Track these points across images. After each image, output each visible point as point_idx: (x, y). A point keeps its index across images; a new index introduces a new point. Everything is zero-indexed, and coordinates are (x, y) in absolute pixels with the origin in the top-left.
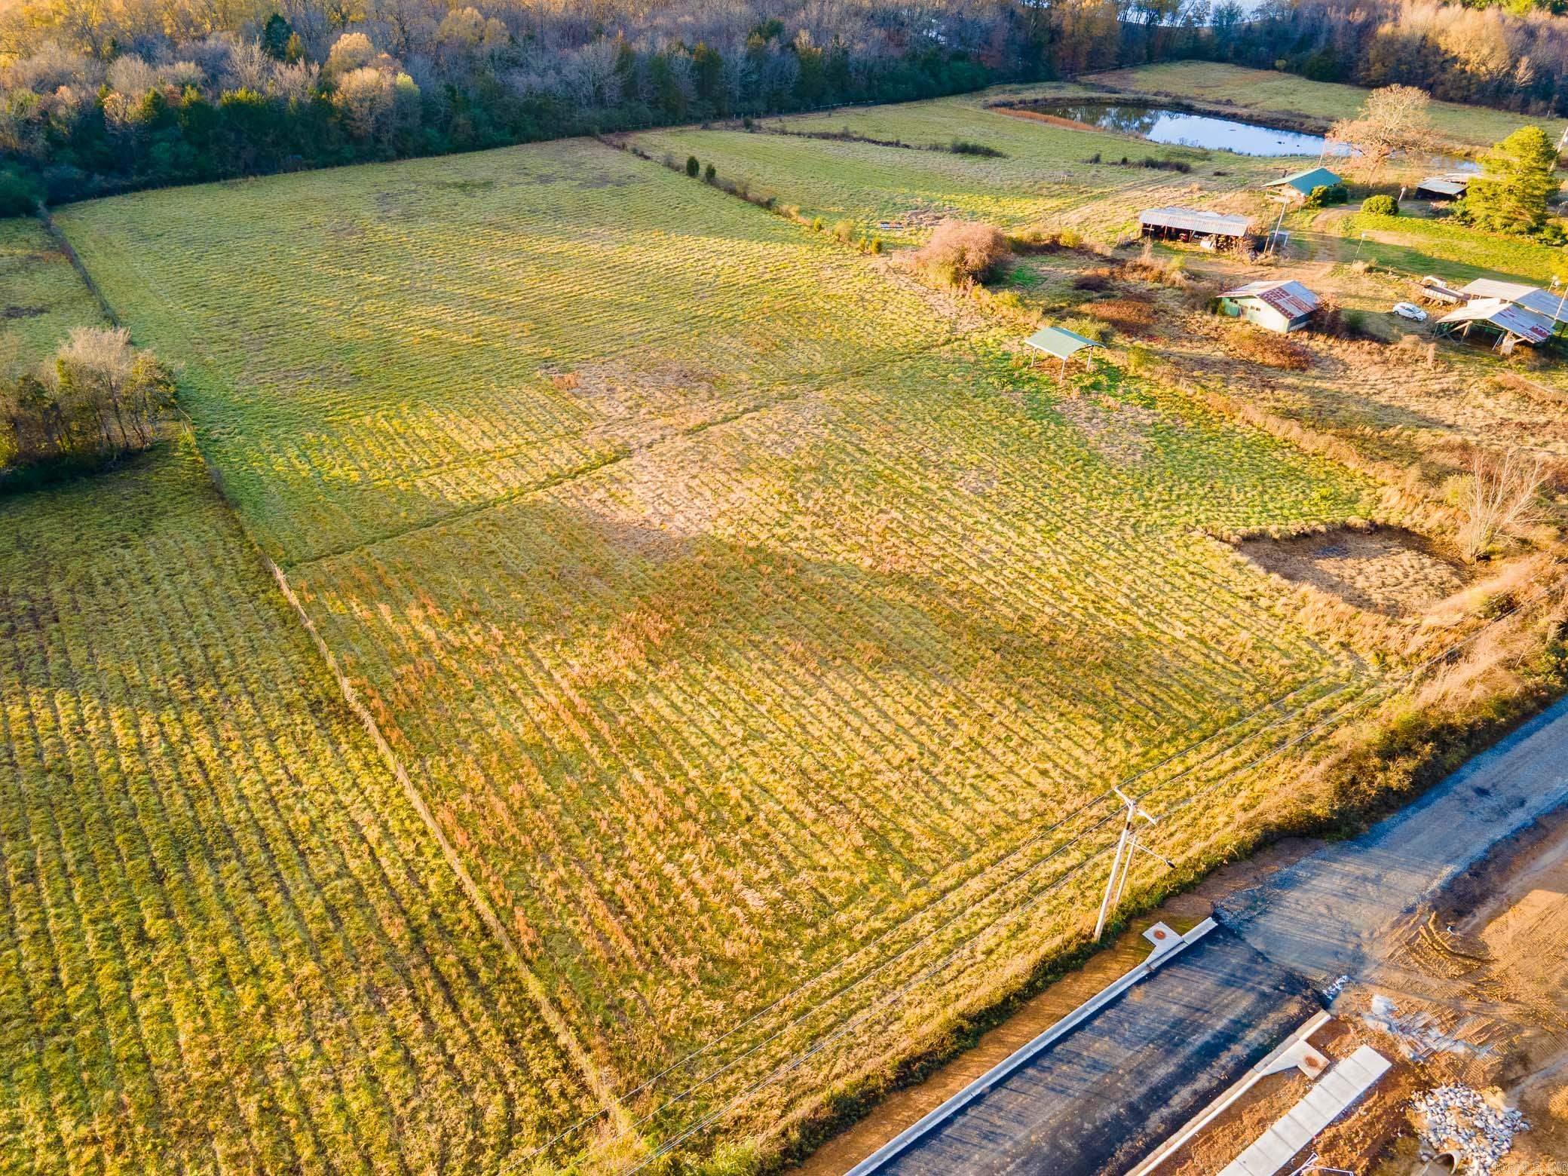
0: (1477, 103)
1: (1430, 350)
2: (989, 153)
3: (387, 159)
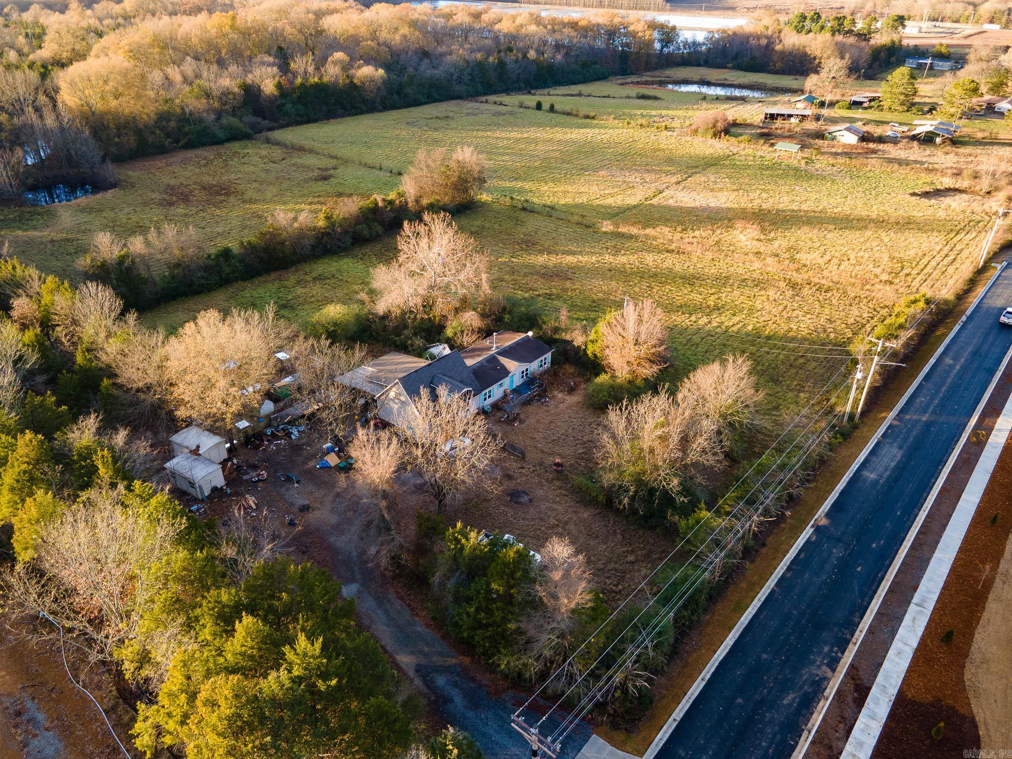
2: (656, 98)
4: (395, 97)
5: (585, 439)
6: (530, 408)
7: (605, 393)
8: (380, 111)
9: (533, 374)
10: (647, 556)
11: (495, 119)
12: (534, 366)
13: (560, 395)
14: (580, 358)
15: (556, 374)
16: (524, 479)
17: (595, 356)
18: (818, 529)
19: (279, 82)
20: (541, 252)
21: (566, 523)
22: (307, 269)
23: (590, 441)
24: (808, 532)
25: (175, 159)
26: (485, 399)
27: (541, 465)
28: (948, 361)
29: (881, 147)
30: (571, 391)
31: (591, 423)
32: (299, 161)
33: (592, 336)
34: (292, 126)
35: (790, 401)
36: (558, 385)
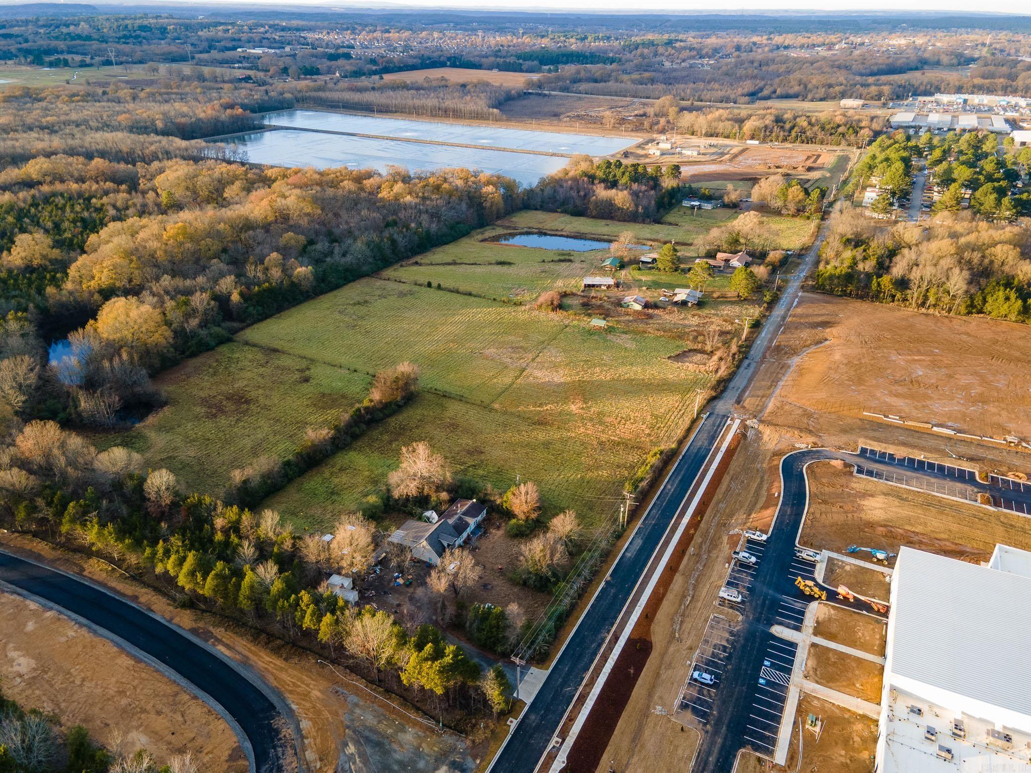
0: (628, 221)
1: (675, 309)
2: (510, 264)
3: (313, 298)
5: (510, 553)
6: (481, 540)
7: (516, 531)
9: (479, 522)
10: (542, 604)
13: (494, 532)
14: (500, 510)
15: (489, 520)
16: (487, 578)
17: (508, 509)
18: (607, 582)
19: (241, 291)
20: (463, 433)
23: (512, 555)
24: (603, 583)
26: (461, 540)
27: (493, 570)
28: (669, 487)
29: (656, 312)
31: (511, 544)
32: (279, 362)
33: (505, 499)
34: (255, 324)
36: (491, 526)
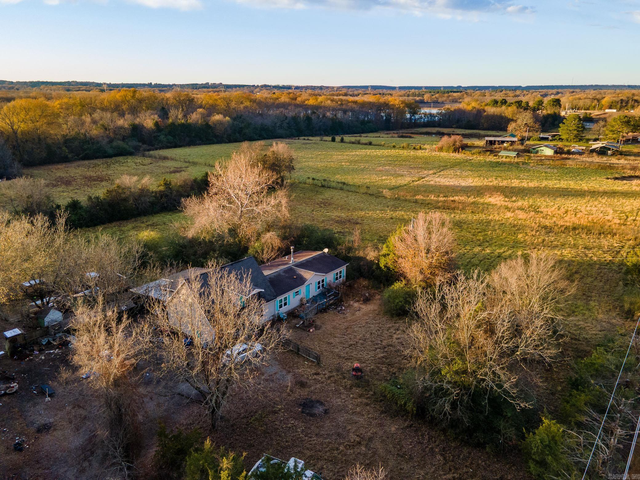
4: (237, 135)
5: (385, 343)
6: (326, 316)
7: (401, 299)
8: (226, 143)
9: (329, 285)
11: (304, 146)
12: (330, 277)
13: (356, 305)
14: (374, 271)
15: (350, 287)
16: (318, 386)
17: (388, 268)
19: (157, 122)
20: (336, 209)
21: (370, 439)
22: (145, 220)
23: (391, 345)
25: (73, 165)
26: (281, 307)
27: (338, 371)
29: (571, 156)
30: (367, 300)
31: (390, 328)
32: (162, 164)
33: (384, 251)
34: (163, 149)
35: (582, 308)
36: (353, 296)
